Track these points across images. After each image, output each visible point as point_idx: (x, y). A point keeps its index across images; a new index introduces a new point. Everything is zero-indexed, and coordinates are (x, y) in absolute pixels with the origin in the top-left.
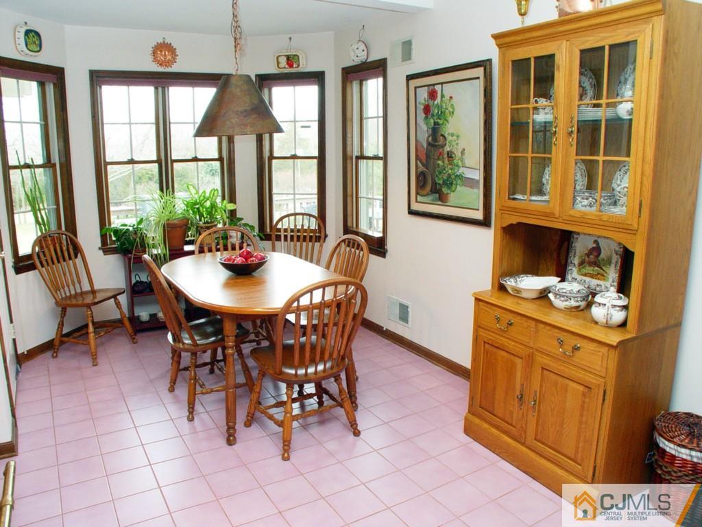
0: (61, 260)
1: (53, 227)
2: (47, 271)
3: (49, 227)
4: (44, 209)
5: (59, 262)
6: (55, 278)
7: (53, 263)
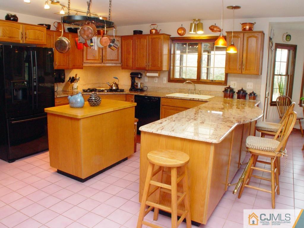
0: (285, 105)
1: (285, 94)
2: (279, 107)
3: (283, 94)
4: (283, 89)
5: (284, 106)
6: (282, 110)
7: (282, 106)
